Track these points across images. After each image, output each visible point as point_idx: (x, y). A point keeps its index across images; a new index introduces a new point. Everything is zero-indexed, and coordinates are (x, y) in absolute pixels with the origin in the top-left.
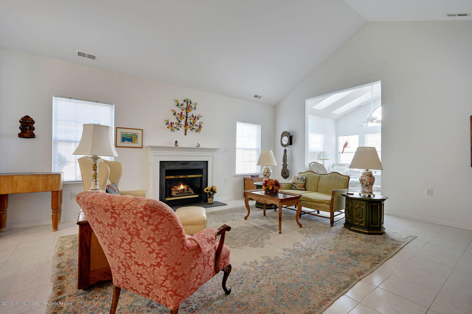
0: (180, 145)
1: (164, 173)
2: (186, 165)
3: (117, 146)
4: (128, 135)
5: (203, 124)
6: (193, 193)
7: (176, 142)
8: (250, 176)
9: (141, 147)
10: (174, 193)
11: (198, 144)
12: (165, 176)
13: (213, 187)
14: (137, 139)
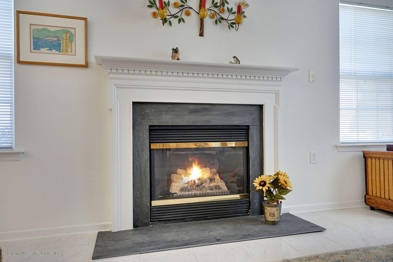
0: (184, 57)
1: (146, 134)
2: (204, 115)
3: (21, 59)
4: (49, 31)
5: (248, 8)
6: (225, 188)
7: (175, 51)
8: (386, 149)
9: (84, 63)
10: (175, 188)
11: (235, 57)
12: (147, 141)
13: (278, 174)
14: (73, 43)
